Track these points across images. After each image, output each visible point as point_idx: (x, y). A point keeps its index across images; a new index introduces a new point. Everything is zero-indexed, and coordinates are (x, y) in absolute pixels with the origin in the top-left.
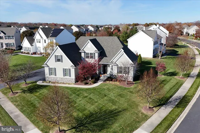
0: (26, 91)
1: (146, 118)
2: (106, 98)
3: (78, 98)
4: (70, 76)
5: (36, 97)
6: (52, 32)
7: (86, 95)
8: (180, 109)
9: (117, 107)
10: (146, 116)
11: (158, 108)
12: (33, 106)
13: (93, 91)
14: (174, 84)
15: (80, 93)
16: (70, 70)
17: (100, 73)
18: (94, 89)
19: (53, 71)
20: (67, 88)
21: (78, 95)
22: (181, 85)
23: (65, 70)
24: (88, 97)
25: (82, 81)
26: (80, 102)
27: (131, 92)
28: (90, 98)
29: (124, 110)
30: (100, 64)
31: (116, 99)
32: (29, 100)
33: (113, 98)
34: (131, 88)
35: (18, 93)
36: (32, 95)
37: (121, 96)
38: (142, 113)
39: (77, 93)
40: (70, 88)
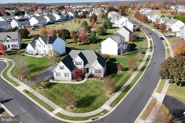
0: (45, 87)
1: (108, 99)
2: (89, 89)
3: (75, 90)
4: (69, 77)
5: (53, 91)
6: (48, 39)
7: (79, 88)
8: (125, 93)
9: (95, 94)
10: (108, 98)
11: (114, 93)
12: (53, 96)
13: (82, 85)
14: (126, 77)
15: (76, 87)
16: (68, 73)
17: (85, 73)
18: (83, 84)
19: (58, 74)
20: (68, 84)
21: (75, 88)
22: (130, 77)
23: (65, 74)
24: (80, 89)
25: (75, 79)
26: (77, 92)
27: (102, 85)
28: (81, 90)
29: (98, 95)
30: (85, 68)
31: (94, 90)
32: (50, 92)
33: (93, 89)
34: (102, 82)
35: (41, 88)
36: (50, 89)
37: (97, 87)
38: (107, 97)
39: (74, 87)
40: (70, 84)
